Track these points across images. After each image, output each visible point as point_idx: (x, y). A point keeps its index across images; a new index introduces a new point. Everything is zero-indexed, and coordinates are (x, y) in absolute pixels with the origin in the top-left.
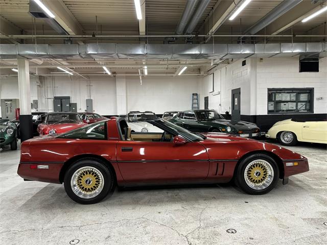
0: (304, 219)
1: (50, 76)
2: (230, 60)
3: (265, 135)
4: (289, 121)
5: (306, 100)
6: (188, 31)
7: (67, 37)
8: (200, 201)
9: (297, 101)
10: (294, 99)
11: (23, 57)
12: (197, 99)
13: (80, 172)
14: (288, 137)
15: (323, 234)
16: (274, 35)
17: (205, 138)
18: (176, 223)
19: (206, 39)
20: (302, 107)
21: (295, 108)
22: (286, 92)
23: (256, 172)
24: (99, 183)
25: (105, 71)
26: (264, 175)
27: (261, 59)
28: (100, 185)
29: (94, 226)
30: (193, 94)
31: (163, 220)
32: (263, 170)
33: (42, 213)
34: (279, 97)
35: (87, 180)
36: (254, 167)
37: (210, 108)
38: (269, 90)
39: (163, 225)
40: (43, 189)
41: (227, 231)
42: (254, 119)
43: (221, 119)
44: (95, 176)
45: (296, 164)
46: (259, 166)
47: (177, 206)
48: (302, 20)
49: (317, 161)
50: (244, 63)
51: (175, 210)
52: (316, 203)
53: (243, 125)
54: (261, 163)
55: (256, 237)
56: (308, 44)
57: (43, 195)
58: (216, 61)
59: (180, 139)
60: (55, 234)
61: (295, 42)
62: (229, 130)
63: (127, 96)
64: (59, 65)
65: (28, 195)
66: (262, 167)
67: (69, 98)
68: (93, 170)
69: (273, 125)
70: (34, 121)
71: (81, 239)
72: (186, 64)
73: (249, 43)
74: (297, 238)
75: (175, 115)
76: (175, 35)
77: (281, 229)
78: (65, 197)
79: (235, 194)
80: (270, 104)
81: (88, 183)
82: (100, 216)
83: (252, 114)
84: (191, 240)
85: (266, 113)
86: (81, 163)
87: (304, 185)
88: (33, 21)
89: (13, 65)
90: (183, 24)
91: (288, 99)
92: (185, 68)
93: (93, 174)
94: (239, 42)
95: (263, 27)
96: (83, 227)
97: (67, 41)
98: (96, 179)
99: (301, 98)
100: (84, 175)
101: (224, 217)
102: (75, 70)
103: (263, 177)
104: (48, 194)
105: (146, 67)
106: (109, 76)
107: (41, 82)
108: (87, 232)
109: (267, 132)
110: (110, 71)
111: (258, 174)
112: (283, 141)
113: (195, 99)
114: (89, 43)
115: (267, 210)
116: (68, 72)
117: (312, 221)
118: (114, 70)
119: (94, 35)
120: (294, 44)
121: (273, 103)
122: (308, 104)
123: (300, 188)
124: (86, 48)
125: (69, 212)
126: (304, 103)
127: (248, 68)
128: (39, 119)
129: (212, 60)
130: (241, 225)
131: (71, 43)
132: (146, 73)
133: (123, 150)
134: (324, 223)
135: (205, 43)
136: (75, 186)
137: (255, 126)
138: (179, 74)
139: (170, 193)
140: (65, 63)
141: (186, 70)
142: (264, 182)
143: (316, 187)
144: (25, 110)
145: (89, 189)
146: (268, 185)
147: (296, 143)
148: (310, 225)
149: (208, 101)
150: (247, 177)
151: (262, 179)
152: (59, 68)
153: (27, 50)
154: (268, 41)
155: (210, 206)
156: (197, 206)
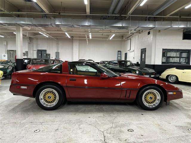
0: (176, 126)
1: (35, 38)
2: (141, 31)
3: (159, 77)
4: (174, 69)
5: (186, 56)
6: (115, 12)
7: (44, 14)
8: (114, 112)
9: (180, 57)
10: (178, 56)
11: (19, 25)
12: (120, 54)
13: (45, 92)
14: (173, 78)
15: (187, 136)
16: (168, 16)
17: (120, 75)
18: (98, 124)
19: (126, 18)
20: (183, 61)
21: (178, 61)
22: (174, 51)
23: (149, 97)
24: (56, 99)
25: (67, 36)
26: (155, 99)
27: (160, 31)
28: (56, 100)
29: (50, 123)
30: (118, 51)
31: (91, 122)
32: (154, 96)
33: (21, 114)
34: (169, 54)
35: (49, 97)
36: (149, 94)
37: (128, 60)
38: (163, 50)
39: (90, 124)
40: (25, 101)
41: (128, 130)
42: (153, 67)
43: (134, 66)
44: (54, 94)
45: (175, 93)
46: (152, 94)
47: (100, 114)
48: (185, 7)
49: (189, 93)
50: (149, 33)
51: (99, 117)
52: (185, 117)
53: (146, 70)
54: (153, 92)
55: (145, 134)
56: (188, 22)
57: (25, 104)
58: (132, 31)
59: (105, 75)
60: (27, 126)
61: (180, 21)
62: (137, 72)
63: (79, 51)
64: (40, 31)
65: (16, 103)
66: (153, 94)
67: (45, 51)
68: (53, 91)
69: (165, 70)
70: (25, 63)
71: (41, 130)
72: (114, 33)
73: (152, 21)
74: (170, 137)
75: (106, 63)
76: (107, 14)
77: (161, 131)
78: (36, 106)
79: (136, 109)
80: (163, 59)
81: (49, 98)
82: (54, 118)
83: (152, 63)
84: (106, 134)
85: (161, 64)
86: (46, 86)
87: (179, 107)
88: (25, 4)
89: (14, 30)
90: (112, 8)
91: (175, 56)
92: (114, 35)
93: (52, 93)
94: (146, 20)
95: (161, 11)
96: (43, 123)
97: (44, 16)
98: (54, 96)
99: (183, 55)
100: (47, 93)
101: (128, 122)
102: (50, 34)
103: (154, 100)
104: (27, 104)
105: (90, 34)
106: (69, 38)
107: (30, 41)
108: (45, 126)
109: (160, 75)
110: (70, 36)
111: (151, 98)
112: (170, 81)
113: (119, 54)
114: (57, 18)
115: (154, 119)
116: (45, 35)
117: (181, 127)
118: (72, 35)
119: (59, 13)
120: (180, 22)
121: (165, 58)
122: (187, 59)
123: (177, 108)
124: (55, 21)
125: (37, 114)
126: (184, 59)
127: (151, 36)
128: (28, 62)
129: (130, 31)
130: (137, 127)
131: (47, 18)
132: (91, 38)
133: (70, 80)
134: (188, 129)
135: (125, 20)
136: (42, 99)
137: (153, 71)
138: (110, 39)
139: (98, 107)
140: (43, 30)
141: (114, 36)
142: (154, 103)
143: (187, 108)
144: (20, 56)
145: (50, 102)
146: (157, 105)
147: (177, 82)
148: (179, 130)
149: (127, 55)
150: (144, 99)
151: (153, 101)
152: (40, 32)
153: (21, 21)
154: (164, 19)
155: (120, 116)
156: (112, 115)
